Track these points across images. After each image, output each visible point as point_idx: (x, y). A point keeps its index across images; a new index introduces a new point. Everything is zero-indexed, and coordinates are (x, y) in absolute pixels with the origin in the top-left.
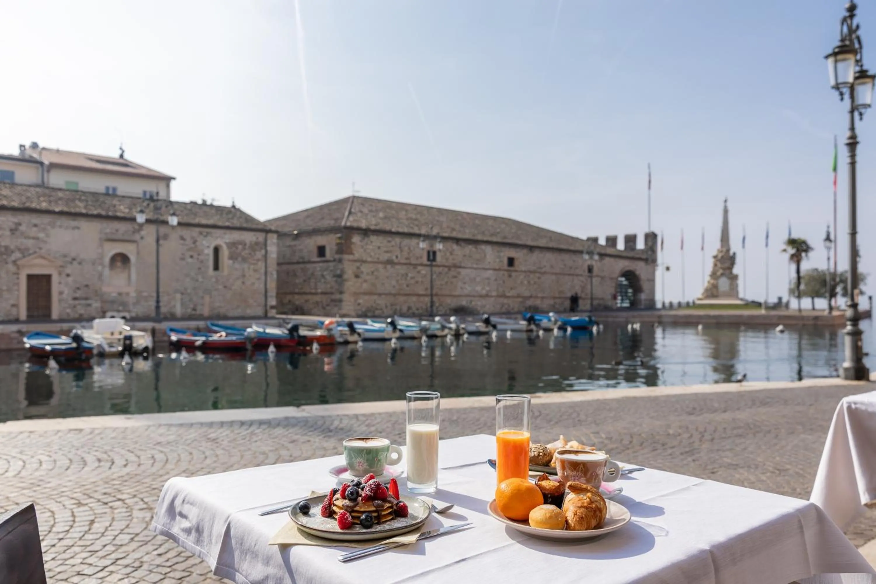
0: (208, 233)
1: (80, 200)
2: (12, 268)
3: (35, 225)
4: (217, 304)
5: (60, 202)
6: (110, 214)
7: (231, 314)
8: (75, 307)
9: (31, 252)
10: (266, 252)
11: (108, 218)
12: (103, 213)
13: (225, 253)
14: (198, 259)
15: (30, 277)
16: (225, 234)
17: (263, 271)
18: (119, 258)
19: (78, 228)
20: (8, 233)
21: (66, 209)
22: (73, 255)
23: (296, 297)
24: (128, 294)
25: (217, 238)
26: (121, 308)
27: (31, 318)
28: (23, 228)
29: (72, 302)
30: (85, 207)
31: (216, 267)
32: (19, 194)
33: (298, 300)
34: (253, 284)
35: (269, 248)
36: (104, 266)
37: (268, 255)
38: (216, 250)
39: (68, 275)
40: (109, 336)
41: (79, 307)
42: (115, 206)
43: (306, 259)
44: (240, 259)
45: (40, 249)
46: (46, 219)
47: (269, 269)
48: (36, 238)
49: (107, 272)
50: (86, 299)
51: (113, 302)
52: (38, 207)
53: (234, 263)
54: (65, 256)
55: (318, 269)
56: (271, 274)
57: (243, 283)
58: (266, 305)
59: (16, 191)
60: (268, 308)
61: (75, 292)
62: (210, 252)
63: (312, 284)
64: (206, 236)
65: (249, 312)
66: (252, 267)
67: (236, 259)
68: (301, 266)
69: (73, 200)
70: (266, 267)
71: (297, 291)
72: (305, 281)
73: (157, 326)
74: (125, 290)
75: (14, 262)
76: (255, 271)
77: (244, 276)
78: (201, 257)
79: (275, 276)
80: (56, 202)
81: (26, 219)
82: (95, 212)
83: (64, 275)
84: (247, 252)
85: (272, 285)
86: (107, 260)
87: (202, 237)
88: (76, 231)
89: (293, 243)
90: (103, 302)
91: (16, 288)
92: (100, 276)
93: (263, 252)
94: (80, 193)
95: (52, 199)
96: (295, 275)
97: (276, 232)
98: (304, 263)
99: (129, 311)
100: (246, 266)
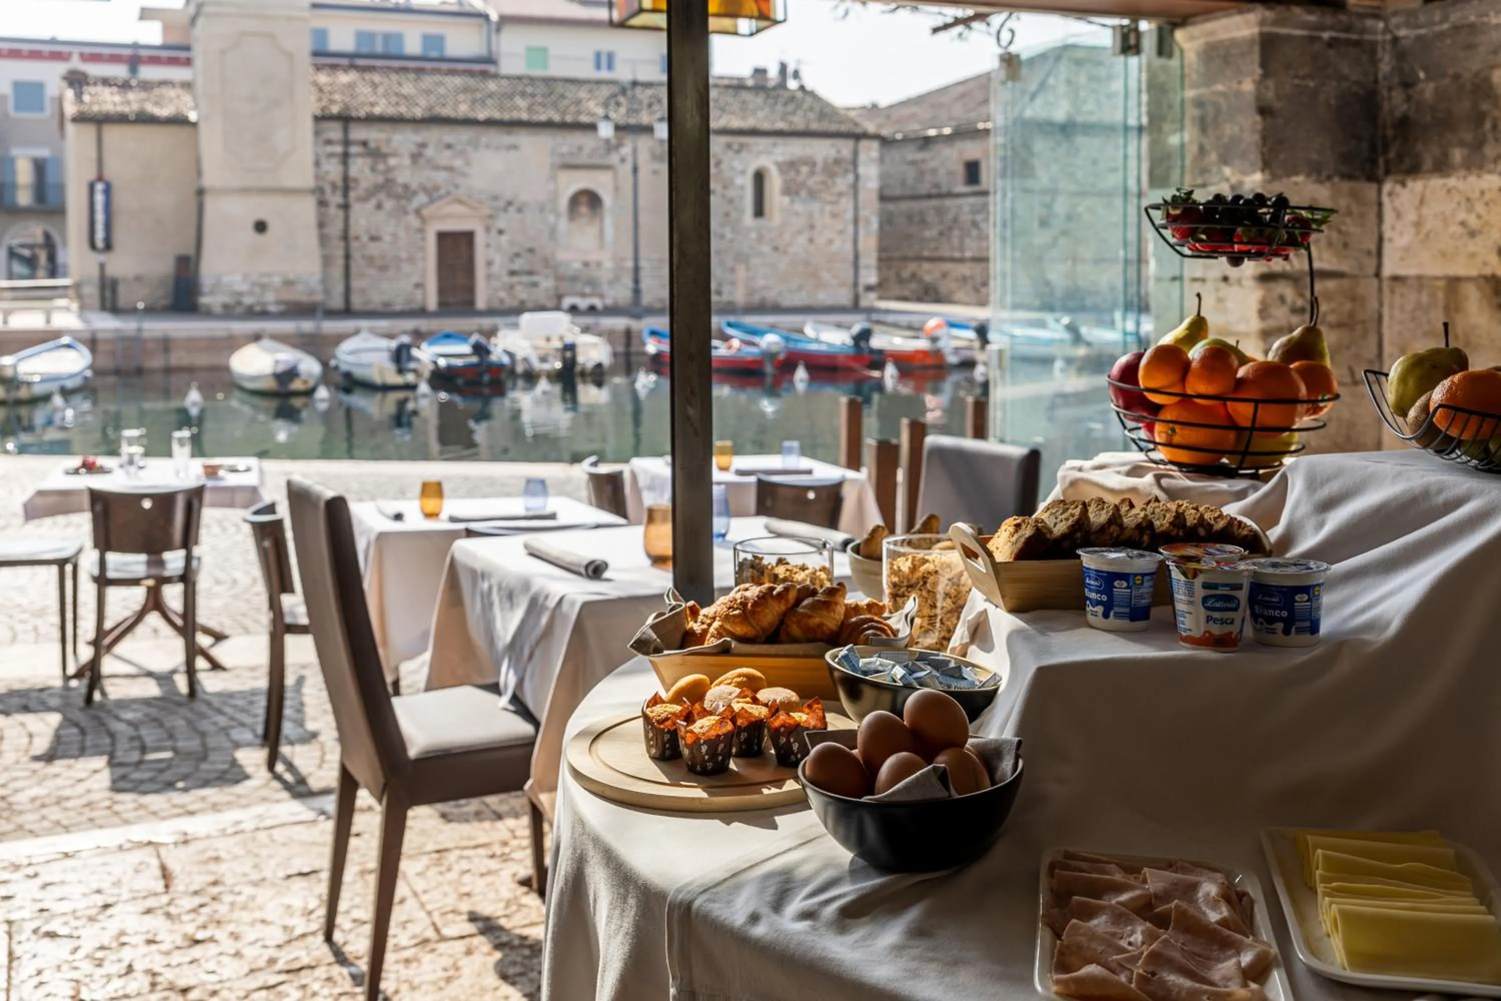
0: (742, 146)
1: (523, 95)
2: (413, 221)
3: (449, 146)
4: (761, 283)
5: (489, 102)
6: (569, 119)
7: (787, 301)
8: (511, 287)
9: (442, 192)
10: (857, 177)
11: (564, 126)
12: (557, 118)
13: (775, 183)
14: (723, 196)
15: (442, 237)
16: (775, 145)
17: (850, 215)
18: (584, 199)
19: (515, 147)
20: (407, 161)
21: (497, 115)
22: (508, 195)
23: (926, 266)
24: (599, 264)
25: (759, 153)
26: (588, 290)
27: (446, 308)
28: (429, 152)
29: (507, 279)
30: (530, 109)
31: (759, 212)
32: (428, 92)
33: (930, 273)
34: (831, 242)
35: (862, 170)
36: (558, 215)
37: (861, 184)
38: (759, 178)
39: (501, 232)
40: (542, 343)
41: (518, 288)
42: (578, 102)
43: (944, 189)
44: (803, 193)
45: (457, 186)
46: (464, 135)
47: (863, 213)
48: (450, 169)
49: (563, 224)
50: (531, 273)
51: (574, 279)
52: (452, 114)
53: (792, 202)
54: (495, 198)
55: (966, 209)
56: (868, 222)
57: (811, 240)
58: (856, 284)
59: (424, 87)
60: (861, 289)
61: (512, 260)
62: (747, 182)
63: (955, 241)
64: (738, 152)
65: (823, 298)
66: (828, 208)
67: (797, 193)
68: (934, 202)
69: (511, 97)
70: (856, 209)
71: (926, 253)
72: (941, 234)
73: (634, 324)
74: (593, 257)
75: (418, 212)
76: (834, 215)
77: (812, 227)
78: (731, 193)
79: (875, 225)
80: (483, 102)
81: (434, 135)
82: (543, 118)
83: (494, 232)
84: (818, 178)
85: (869, 245)
86: (563, 203)
87: (730, 153)
88: (513, 153)
89: (920, 156)
90: (559, 278)
91: (419, 255)
92: (553, 232)
93: (850, 178)
94: (525, 81)
95: (478, 95)
96: (923, 222)
97: (877, 137)
98: (940, 196)
99: (602, 296)
100: (815, 207)
